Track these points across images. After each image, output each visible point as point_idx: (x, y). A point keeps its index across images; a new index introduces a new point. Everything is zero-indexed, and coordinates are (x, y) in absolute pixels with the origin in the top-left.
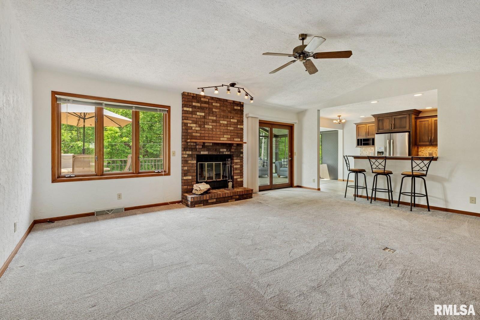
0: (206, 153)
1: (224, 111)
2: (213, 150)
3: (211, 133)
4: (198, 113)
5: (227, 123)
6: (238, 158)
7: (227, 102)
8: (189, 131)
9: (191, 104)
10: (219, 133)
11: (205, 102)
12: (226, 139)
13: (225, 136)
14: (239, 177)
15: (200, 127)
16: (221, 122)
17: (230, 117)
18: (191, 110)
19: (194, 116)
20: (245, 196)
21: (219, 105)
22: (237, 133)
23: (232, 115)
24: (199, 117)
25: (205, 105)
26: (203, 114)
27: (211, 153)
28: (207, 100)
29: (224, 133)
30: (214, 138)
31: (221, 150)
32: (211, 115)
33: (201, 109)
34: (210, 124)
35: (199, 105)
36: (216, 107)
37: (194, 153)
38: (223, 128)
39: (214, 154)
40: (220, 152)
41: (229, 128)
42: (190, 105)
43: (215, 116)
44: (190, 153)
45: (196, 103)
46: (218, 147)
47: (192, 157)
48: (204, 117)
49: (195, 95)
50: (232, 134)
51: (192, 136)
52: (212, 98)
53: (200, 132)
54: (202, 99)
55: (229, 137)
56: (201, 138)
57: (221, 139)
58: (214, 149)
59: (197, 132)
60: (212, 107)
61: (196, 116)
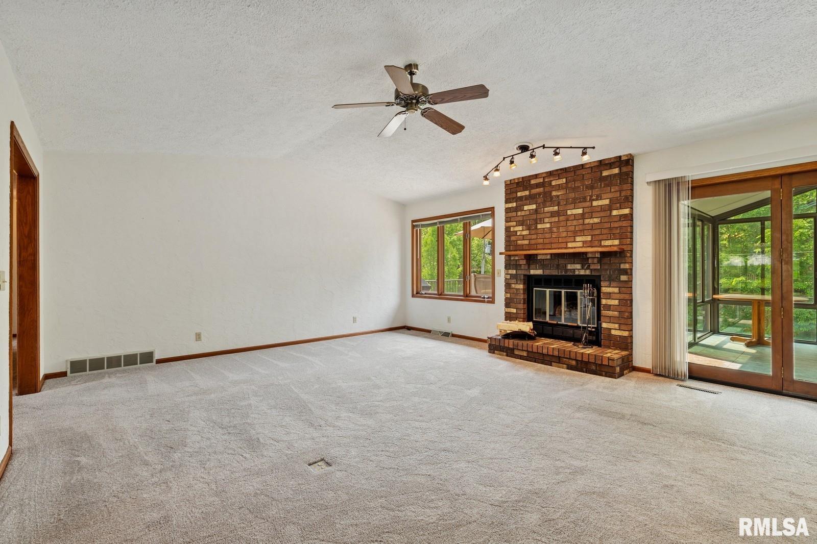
0: (539, 272)
1: (574, 189)
2: (553, 266)
3: (547, 236)
4: (526, 208)
5: (583, 211)
6: (613, 284)
7: (582, 168)
8: (513, 238)
9: (514, 195)
10: (564, 234)
11: (538, 186)
12: (580, 244)
13: (578, 239)
14: (617, 326)
15: (529, 229)
16: (569, 212)
17: (591, 196)
18: (514, 205)
19: (519, 213)
20: (594, 367)
21: (564, 180)
22: (611, 229)
23: (596, 192)
24: (528, 213)
25: (537, 189)
26: (534, 207)
27: (548, 272)
28: (541, 180)
29: (575, 234)
30: (554, 246)
31: (569, 267)
32: (548, 204)
33: (531, 199)
34: (546, 220)
35: (527, 193)
36: (559, 187)
37: (520, 272)
38: (575, 223)
39: (554, 274)
40: (567, 270)
41: (587, 221)
42: (513, 198)
43: (556, 202)
44: (514, 272)
45: (523, 192)
46: (562, 261)
47: (516, 279)
48: (536, 210)
49: (521, 180)
50: (597, 232)
51: (517, 245)
52: (550, 174)
53: (529, 237)
54: (533, 182)
55: (589, 238)
56: (530, 247)
57: (570, 245)
58: (555, 266)
59: (524, 237)
60: (550, 189)
61: (523, 213)
